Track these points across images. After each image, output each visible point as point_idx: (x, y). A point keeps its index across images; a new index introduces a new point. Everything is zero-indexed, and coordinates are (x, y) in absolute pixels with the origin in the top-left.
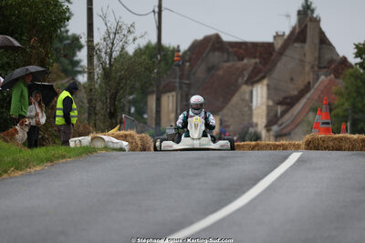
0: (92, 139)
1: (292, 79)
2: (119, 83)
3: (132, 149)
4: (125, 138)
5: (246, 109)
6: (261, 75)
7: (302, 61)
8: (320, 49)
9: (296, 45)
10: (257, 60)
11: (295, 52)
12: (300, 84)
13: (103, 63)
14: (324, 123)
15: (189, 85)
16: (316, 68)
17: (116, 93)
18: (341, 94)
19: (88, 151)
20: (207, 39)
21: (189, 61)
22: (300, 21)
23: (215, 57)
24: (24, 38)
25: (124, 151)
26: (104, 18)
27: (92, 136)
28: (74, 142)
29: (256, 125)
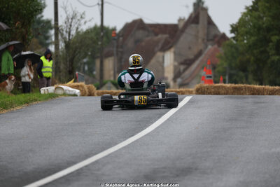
0: (56, 89)
1: (190, 48)
2: (75, 52)
4: (77, 87)
5: (160, 68)
6: (170, 45)
7: (197, 37)
8: (208, 28)
9: (193, 25)
10: (167, 36)
11: (191, 30)
12: (195, 51)
13: (65, 38)
14: (208, 77)
15: (122, 53)
16: (205, 41)
18: (220, 57)
19: (52, 96)
20: (135, 22)
21: (122, 36)
22: (195, 10)
23: (140, 34)
24: (12, 22)
25: (77, 96)
26: (65, 8)
27: (56, 86)
28: (43, 90)
29: (166, 78)
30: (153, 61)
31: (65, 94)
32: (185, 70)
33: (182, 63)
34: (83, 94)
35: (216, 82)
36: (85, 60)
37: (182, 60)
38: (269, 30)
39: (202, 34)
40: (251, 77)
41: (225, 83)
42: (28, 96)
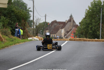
1: (68, 28)
2: (38, 28)
3: (39, 40)
4: (38, 38)
5: (60, 33)
6: (63, 27)
7: (70, 25)
8: (73, 23)
9: (69, 22)
10: (62, 25)
11: (69, 23)
12: (70, 29)
13: (35, 25)
14: (72, 36)
15: (51, 29)
17: (38, 30)
18: (76, 31)
19: (31, 40)
20: (54, 21)
21: (51, 25)
22: (70, 18)
23: (55, 24)
26: (36, 17)
27: (32, 37)
28: (29, 39)
29: (62, 36)
30: (59, 31)
31: (34, 40)
32: (67, 34)
33: (66, 32)
35: (75, 37)
36: (41, 31)
37: (66, 31)
38: (89, 24)
39: (72, 25)
40: (84, 36)
41: (77, 37)
42: (25, 40)
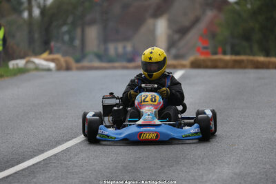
1: (185, 14)
4: (52, 60)
5: (152, 38)
12: (191, 17)
14: (204, 48)
25: (51, 70)
27: (27, 59)
28: (12, 64)
31: (37, 69)
33: (177, 32)
34: (59, 68)
35: (215, 53)
41: (225, 53)
